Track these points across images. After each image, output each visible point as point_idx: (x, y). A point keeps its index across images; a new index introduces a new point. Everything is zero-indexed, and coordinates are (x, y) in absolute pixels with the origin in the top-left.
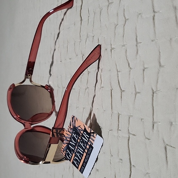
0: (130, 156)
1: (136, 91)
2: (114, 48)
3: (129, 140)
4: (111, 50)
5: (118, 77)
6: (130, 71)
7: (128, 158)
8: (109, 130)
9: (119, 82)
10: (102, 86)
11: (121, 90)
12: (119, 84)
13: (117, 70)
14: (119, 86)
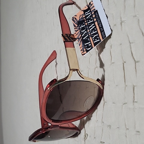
2: (124, 21)
4: (121, 24)
5: (131, 48)
8: (122, 105)
9: (132, 54)
10: (112, 62)
11: (135, 61)
12: (132, 55)
13: (130, 42)
14: (132, 57)
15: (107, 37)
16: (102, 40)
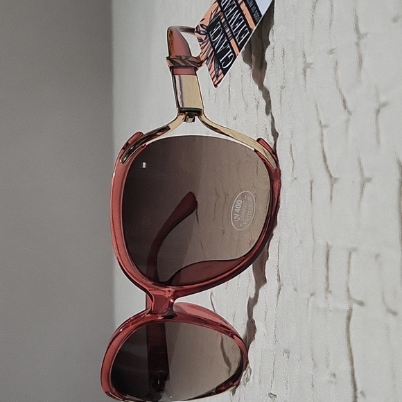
0: (352, 363)
1: (362, 175)
2: (310, 64)
3: (349, 318)
4: (305, 71)
5: (322, 141)
6: (348, 121)
7: (349, 369)
8: (308, 295)
9: (324, 157)
10: (295, 175)
11: (331, 176)
12: (325, 161)
13: (320, 123)
14: (324, 166)
15: (263, 14)
16: (254, 28)
